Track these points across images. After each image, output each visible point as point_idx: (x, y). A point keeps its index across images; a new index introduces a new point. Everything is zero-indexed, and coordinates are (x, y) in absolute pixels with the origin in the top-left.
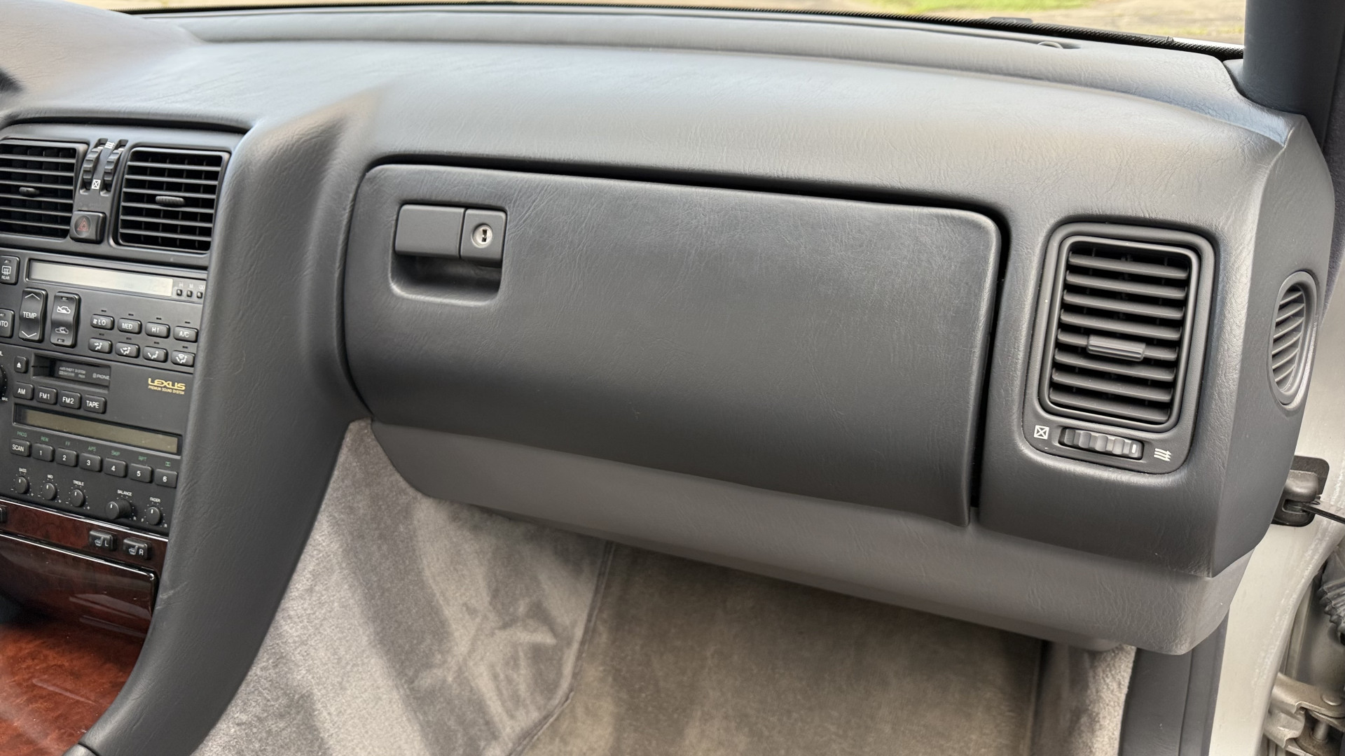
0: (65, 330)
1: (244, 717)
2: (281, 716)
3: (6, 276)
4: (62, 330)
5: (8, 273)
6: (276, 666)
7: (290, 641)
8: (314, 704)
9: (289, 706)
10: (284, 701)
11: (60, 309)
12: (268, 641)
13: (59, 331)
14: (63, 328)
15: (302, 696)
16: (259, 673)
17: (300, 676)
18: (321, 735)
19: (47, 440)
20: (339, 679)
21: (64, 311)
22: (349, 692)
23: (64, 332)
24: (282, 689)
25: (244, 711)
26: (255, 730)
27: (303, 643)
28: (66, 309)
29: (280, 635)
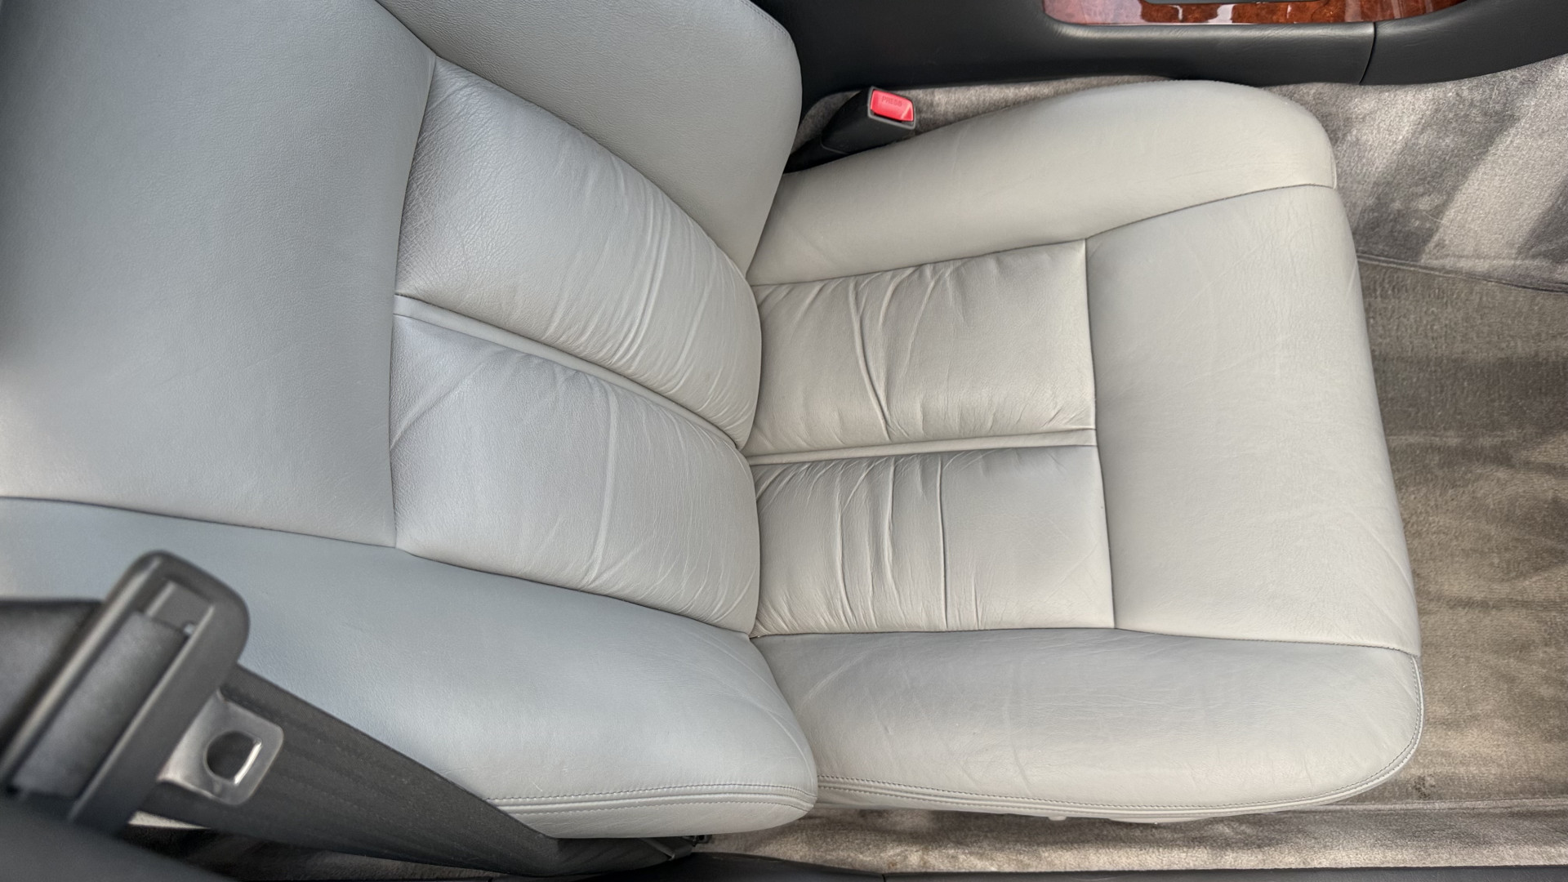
1: (1465, 93)
2: (1486, 114)
6: (1522, 83)
7: (1551, 78)
8: (1511, 127)
9: (1496, 113)
10: (1498, 107)
12: (1538, 65)
15: (1512, 116)
16: (1508, 77)
17: (1528, 104)
18: (1490, 148)
20: (1546, 128)
22: (1540, 142)
24: (1507, 100)
25: (1470, 89)
26: (1461, 106)
27: (1558, 87)
29: (1551, 68)
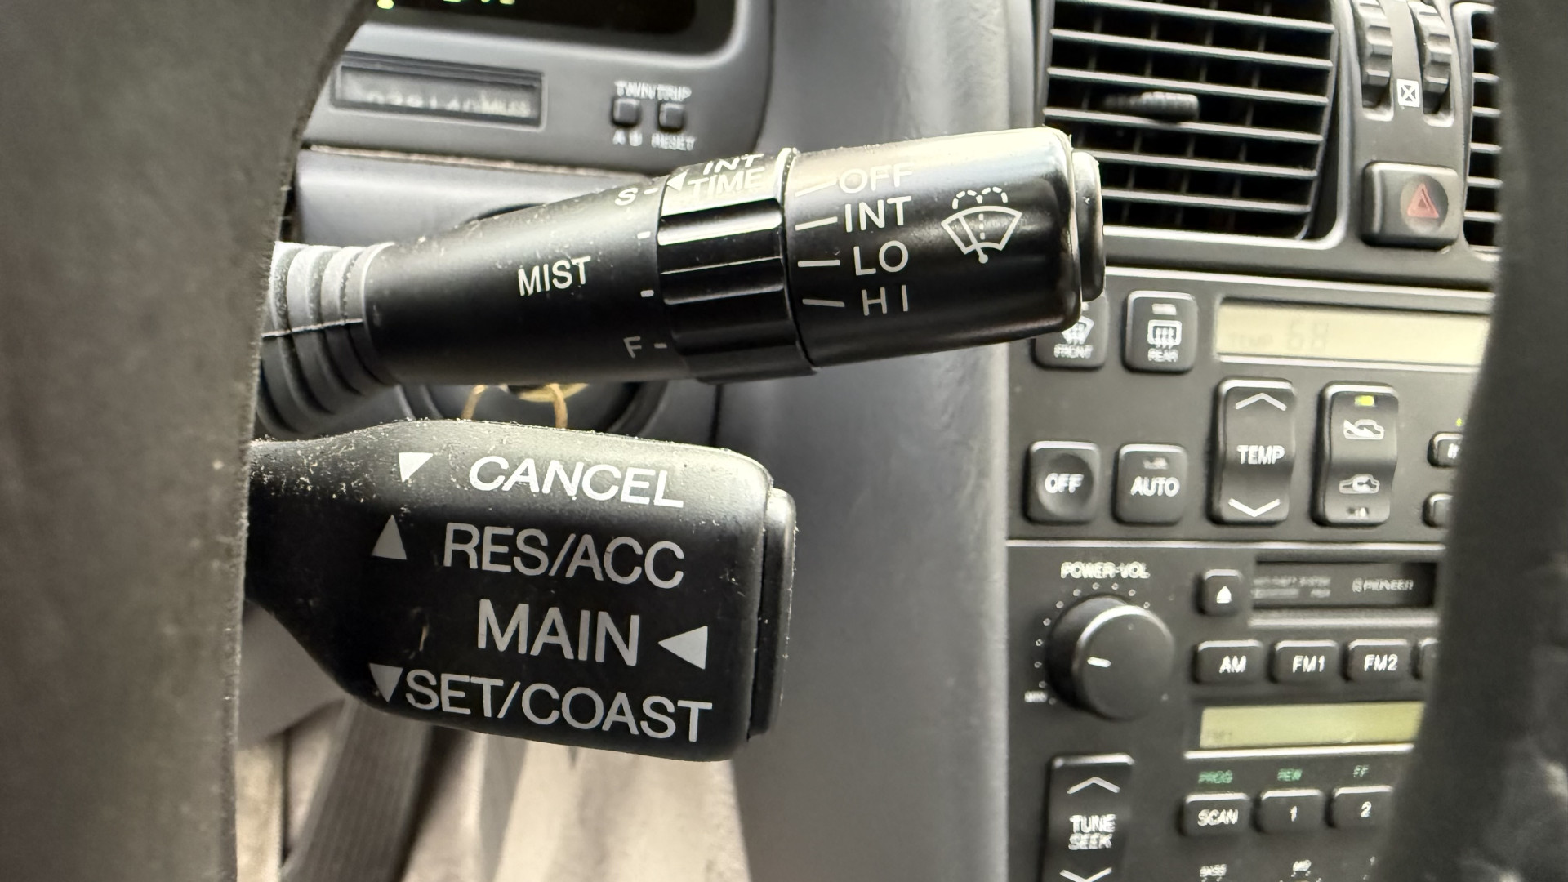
0: (1369, 483)
3: (1163, 349)
4: (1360, 484)
5: (1171, 343)
11: (1353, 428)
13: (1351, 486)
14: (1364, 478)
19: (1297, 775)
21: (1367, 434)
23: (1365, 489)
28: (1370, 428)
